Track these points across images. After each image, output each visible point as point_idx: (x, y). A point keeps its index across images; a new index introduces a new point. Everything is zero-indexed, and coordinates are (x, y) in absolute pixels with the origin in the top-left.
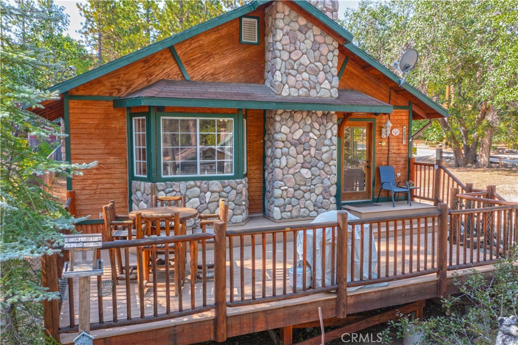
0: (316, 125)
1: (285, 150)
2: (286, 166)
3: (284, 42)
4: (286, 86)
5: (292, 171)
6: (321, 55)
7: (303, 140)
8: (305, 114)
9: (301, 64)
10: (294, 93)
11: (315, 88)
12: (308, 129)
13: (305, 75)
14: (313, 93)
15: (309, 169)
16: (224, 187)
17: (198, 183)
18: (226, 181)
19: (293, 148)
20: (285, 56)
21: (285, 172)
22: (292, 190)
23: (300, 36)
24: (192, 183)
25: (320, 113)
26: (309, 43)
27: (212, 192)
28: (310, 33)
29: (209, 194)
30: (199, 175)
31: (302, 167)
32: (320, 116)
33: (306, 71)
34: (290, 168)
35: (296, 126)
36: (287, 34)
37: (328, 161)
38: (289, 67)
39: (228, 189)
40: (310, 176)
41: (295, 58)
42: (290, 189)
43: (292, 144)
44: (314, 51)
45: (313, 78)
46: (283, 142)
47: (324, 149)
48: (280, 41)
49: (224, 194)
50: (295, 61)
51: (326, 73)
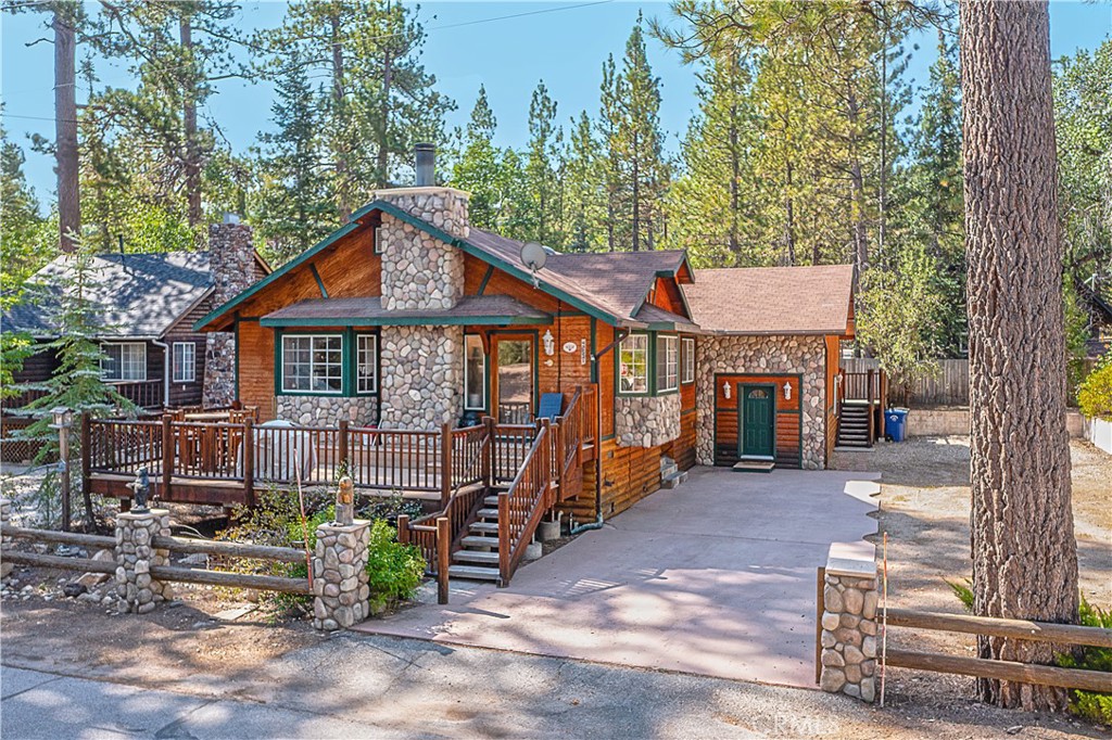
0: (425, 341)
1: (392, 368)
2: (393, 385)
3: (389, 253)
4: (392, 299)
5: (398, 392)
6: (430, 261)
7: (410, 358)
8: (412, 329)
9: (407, 274)
10: (401, 306)
11: (423, 299)
12: (416, 345)
13: (412, 286)
14: (422, 305)
15: (419, 390)
16: (332, 404)
17: (310, 398)
18: (334, 399)
19: (400, 366)
20: (391, 267)
21: (392, 393)
22: (398, 413)
23: (407, 244)
24: (304, 398)
25: (430, 327)
26: (416, 251)
27: (322, 409)
28: (417, 240)
29: (319, 410)
30: (311, 391)
31: (411, 388)
32: (430, 330)
33: (413, 281)
34: (397, 389)
35: (403, 342)
36: (393, 243)
37: (438, 382)
38: (394, 279)
39: (335, 407)
40: (419, 398)
41: (400, 269)
42: (397, 412)
43: (399, 363)
44: (423, 258)
45: (421, 288)
46: (390, 359)
47: (435, 368)
48: (386, 252)
49: (331, 411)
50: (402, 272)
51: (436, 281)
